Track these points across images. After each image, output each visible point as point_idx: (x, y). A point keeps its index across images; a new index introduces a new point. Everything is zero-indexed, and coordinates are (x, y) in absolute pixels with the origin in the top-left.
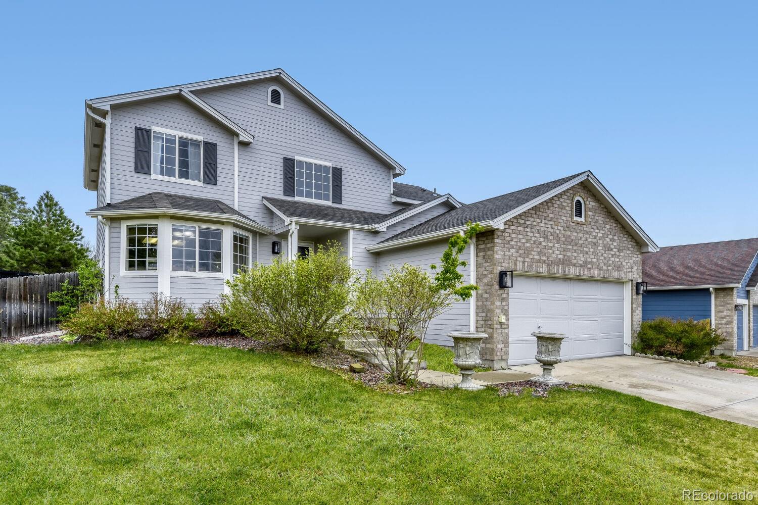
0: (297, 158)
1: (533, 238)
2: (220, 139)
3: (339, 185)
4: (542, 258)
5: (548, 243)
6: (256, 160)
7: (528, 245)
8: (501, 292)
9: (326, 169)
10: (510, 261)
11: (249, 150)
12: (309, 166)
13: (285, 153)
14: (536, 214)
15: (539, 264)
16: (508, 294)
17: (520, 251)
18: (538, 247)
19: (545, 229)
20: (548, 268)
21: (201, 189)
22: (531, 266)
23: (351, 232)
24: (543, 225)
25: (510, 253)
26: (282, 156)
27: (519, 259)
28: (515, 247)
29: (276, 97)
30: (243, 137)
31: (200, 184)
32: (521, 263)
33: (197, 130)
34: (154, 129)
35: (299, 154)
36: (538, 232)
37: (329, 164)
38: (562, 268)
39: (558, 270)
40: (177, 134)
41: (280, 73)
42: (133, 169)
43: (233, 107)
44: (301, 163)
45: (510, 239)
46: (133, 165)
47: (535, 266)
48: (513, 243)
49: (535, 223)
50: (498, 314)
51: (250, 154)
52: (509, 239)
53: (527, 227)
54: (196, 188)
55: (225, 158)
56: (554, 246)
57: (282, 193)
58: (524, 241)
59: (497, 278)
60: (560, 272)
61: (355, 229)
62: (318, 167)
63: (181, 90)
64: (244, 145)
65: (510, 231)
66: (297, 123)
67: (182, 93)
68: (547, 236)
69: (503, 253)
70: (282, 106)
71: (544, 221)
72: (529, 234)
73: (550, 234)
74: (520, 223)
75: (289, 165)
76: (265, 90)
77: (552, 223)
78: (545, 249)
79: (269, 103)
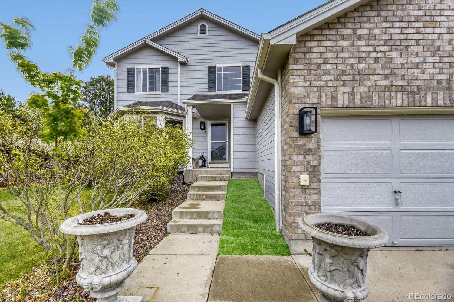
0: (218, 65)
1: (374, 55)
2: (169, 65)
3: (247, 77)
4: (395, 83)
5: (410, 59)
6: (192, 72)
7: (361, 66)
8: (303, 140)
9: (238, 67)
10: (323, 94)
11: (187, 67)
12: (226, 68)
13: (209, 64)
14: (379, 15)
15: (387, 94)
16: (318, 143)
17: (344, 78)
18: (383, 68)
19: (402, 37)
20: (411, 99)
21: (160, 96)
22: (369, 98)
23: (232, 106)
24: (397, 31)
25: (322, 83)
26: (207, 66)
27: (342, 89)
28: (332, 72)
29: (203, 29)
30: (181, 59)
31: (159, 93)
32: (346, 96)
33: (156, 62)
34: (137, 67)
35: (219, 62)
36: (385, 43)
37: (240, 65)
38: (447, 95)
39: (434, 100)
40: (147, 67)
41: (202, 12)
42: (127, 91)
43: (177, 43)
44: (220, 68)
45: (322, 62)
46: (127, 89)
47: (379, 97)
48: (328, 67)
49: (377, 31)
50: (298, 174)
51: (187, 69)
52: (320, 61)
53: (359, 39)
54: (157, 96)
55: (173, 75)
56: (424, 62)
57: (207, 90)
58: (352, 61)
59: (294, 122)
60: (441, 103)
61: (235, 103)
62: (232, 68)
63: (145, 41)
64: (183, 64)
65: (322, 50)
66: (217, 42)
67: (146, 42)
68: (407, 47)
69: (308, 84)
70: (207, 34)
71: (397, 25)
72: (363, 49)
73: (413, 42)
74: (343, 35)
75: (212, 70)
76: (196, 27)
77: (417, 25)
78: (403, 68)
79: (199, 34)
